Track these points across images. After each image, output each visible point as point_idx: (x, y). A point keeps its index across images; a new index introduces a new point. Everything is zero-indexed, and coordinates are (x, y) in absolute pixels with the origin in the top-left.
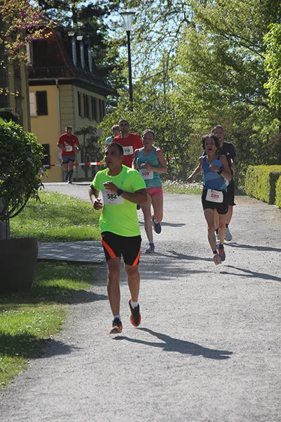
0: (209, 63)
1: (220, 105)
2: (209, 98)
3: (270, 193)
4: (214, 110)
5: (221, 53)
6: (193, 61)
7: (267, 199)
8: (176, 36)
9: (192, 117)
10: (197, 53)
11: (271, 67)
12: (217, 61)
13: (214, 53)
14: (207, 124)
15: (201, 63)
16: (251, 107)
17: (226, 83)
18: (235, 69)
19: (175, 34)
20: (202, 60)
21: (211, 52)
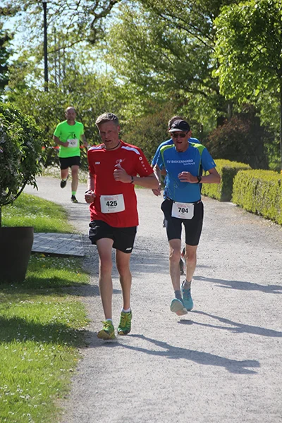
0: (144, 44)
1: (153, 90)
2: (143, 83)
4: (146, 96)
5: (158, 34)
6: (128, 42)
7: (218, 195)
9: (116, 102)
10: (131, 33)
11: (222, 53)
12: (153, 43)
13: (150, 34)
14: (140, 111)
15: (136, 44)
16: (188, 95)
17: (161, 67)
18: (172, 52)
19: (75, 7)
20: (137, 40)
21: (148, 31)
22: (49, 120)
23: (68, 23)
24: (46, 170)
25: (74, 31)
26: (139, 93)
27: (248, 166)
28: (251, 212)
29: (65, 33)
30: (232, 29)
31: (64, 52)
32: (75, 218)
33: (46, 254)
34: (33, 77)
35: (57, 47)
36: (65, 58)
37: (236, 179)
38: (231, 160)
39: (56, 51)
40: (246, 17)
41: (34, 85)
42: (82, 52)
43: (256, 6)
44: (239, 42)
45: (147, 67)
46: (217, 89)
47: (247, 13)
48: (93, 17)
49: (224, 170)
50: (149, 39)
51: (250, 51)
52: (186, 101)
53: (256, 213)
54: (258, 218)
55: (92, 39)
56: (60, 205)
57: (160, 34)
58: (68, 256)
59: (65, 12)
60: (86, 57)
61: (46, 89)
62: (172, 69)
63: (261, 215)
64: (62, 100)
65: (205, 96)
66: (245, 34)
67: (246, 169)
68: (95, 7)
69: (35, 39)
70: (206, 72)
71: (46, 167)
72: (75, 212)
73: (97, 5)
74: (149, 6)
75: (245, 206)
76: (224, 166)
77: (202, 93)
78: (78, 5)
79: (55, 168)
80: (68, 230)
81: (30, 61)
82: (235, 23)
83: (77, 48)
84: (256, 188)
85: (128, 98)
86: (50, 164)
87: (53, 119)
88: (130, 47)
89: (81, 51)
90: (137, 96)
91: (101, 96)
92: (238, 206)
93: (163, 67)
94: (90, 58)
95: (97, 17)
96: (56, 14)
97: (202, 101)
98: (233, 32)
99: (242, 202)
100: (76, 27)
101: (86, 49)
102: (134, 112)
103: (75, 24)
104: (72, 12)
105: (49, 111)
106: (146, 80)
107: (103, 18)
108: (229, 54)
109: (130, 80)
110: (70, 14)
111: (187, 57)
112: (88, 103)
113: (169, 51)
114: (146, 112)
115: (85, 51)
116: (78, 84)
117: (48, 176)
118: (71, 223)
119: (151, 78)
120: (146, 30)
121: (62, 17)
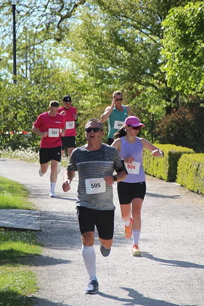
0: (100, 42)
1: (110, 83)
3: (169, 171)
4: (103, 88)
6: (87, 40)
7: (165, 177)
8: (44, 11)
9: (76, 93)
10: (90, 33)
11: (169, 50)
13: (106, 33)
15: (94, 42)
17: (116, 62)
18: (126, 49)
19: (43, 9)
20: (95, 39)
22: (17, 109)
23: (37, 23)
24: (14, 153)
25: (43, 30)
26: (97, 86)
27: (191, 150)
28: (193, 191)
29: (35, 32)
30: (179, 29)
31: (34, 49)
32: (36, 196)
33: (6, 228)
34: (6, 71)
35: (28, 45)
36: (35, 54)
37: (180, 162)
38: (177, 145)
39: (27, 48)
40: (191, 18)
41: (7, 78)
42: (51, 49)
43: (200, 9)
44: (185, 41)
45: (103, 62)
46: (165, 82)
47: (192, 14)
48: (59, 18)
49: (170, 154)
50: (105, 38)
51: (194, 48)
52: (138, 93)
53: (198, 193)
54: (199, 196)
55: (59, 37)
56: (23, 185)
57: (115, 34)
58: (26, 230)
59: (34, 13)
60: (53, 53)
61: (15, 81)
62: (125, 64)
63: (202, 194)
64: (29, 91)
65: (156, 88)
66: (189, 34)
67: (189, 153)
68: (61, 10)
69: (7, 37)
70: (156, 67)
71: (14, 151)
72: (36, 191)
73: (62, 7)
74: (105, 9)
75: (188, 186)
76: (171, 150)
77: (153, 85)
78: (46, 7)
79: (21, 152)
80: (27, 206)
81: (4, 57)
82: (181, 24)
83: (45, 45)
84: (197, 170)
85: (87, 90)
86: (18, 148)
87: (20, 108)
88: (89, 45)
89: (49, 48)
90: (95, 87)
91: (63, 88)
92: (182, 186)
93: (118, 62)
94: (57, 54)
95: (63, 18)
96: (26, 15)
97: (152, 92)
98: (178, 32)
99: (185, 182)
100: (45, 26)
101: (54, 46)
102: (92, 102)
103: (44, 24)
104: (41, 13)
105: (17, 101)
106: (103, 74)
107: (68, 19)
108: (175, 51)
109: (89, 74)
110: (39, 15)
111: (139, 54)
112: (52, 94)
113: (123, 48)
114: (103, 102)
115: (53, 48)
116: (43, 77)
117: (16, 159)
118: (32, 200)
119: (107, 73)
120: (103, 29)
121: (32, 18)
